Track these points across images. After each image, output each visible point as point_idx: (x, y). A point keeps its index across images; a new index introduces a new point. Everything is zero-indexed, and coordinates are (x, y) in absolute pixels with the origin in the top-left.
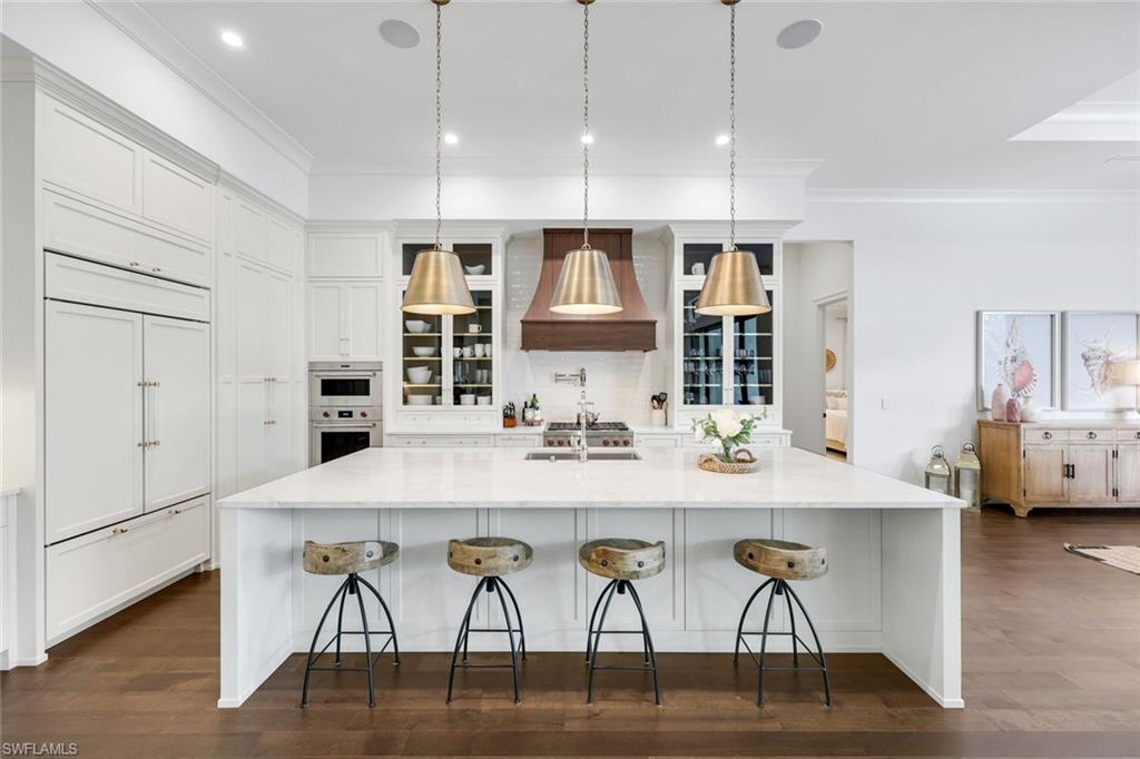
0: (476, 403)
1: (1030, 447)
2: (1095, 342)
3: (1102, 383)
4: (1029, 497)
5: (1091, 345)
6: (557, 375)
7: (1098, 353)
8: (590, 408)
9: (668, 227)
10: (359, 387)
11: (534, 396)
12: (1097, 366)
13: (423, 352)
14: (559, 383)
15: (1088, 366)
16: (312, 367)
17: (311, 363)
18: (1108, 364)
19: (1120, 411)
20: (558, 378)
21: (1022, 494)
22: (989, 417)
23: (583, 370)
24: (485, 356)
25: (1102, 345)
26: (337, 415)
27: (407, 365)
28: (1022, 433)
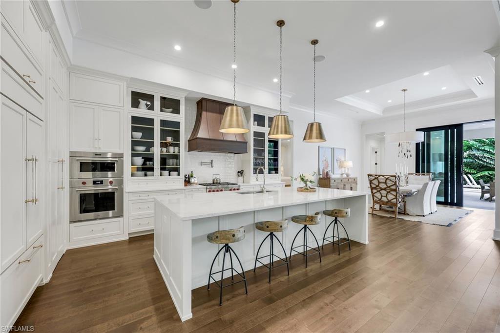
0: (170, 175)
1: (332, 184)
3: (339, 167)
5: (338, 157)
6: (202, 163)
7: (339, 159)
8: (218, 177)
9: (249, 107)
10: (108, 167)
11: (192, 172)
13: (141, 149)
14: (203, 166)
15: (337, 163)
16: (73, 155)
17: (71, 152)
18: (340, 162)
19: (342, 174)
20: (202, 164)
22: (321, 176)
23: (212, 161)
24: (174, 152)
26: (92, 184)
27: (134, 155)
28: (331, 180)
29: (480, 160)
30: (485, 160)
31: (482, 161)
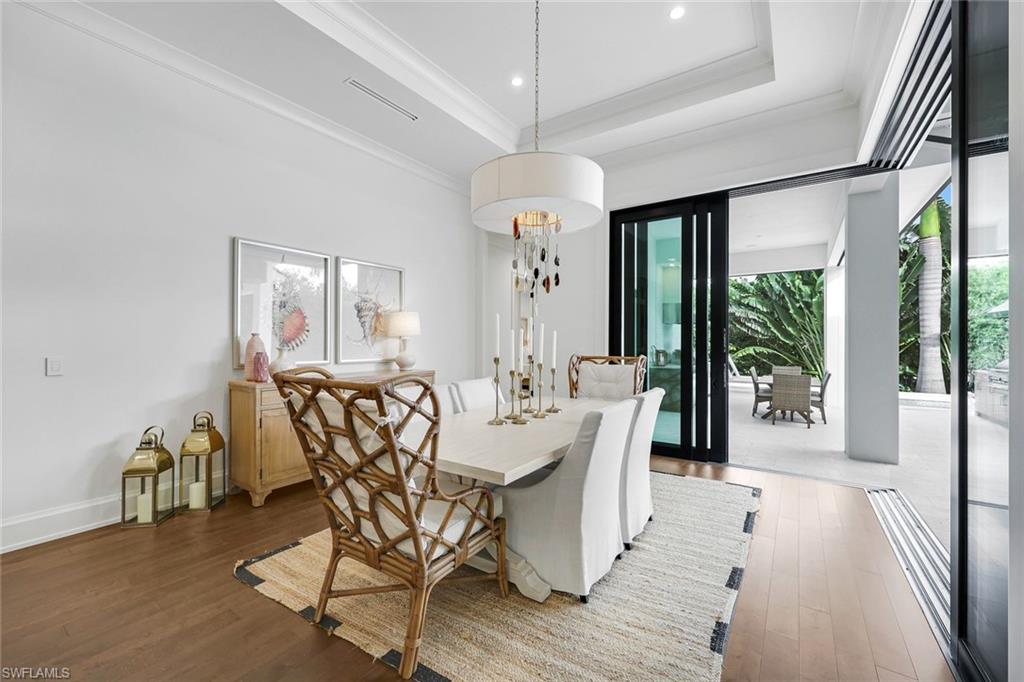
1: (270, 413)
2: (367, 293)
3: (373, 334)
4: (267, 478)
5: (364, 296)
7: (369, 305)
12: (369, 316)
15: (360, 318)
18: (378, 316)
19: (387, 362)
21: (258, 476)
25: (373, 297)
28: (258, 397)
29: (743, 325)
30: (749, 325)
31: (746, 327)
